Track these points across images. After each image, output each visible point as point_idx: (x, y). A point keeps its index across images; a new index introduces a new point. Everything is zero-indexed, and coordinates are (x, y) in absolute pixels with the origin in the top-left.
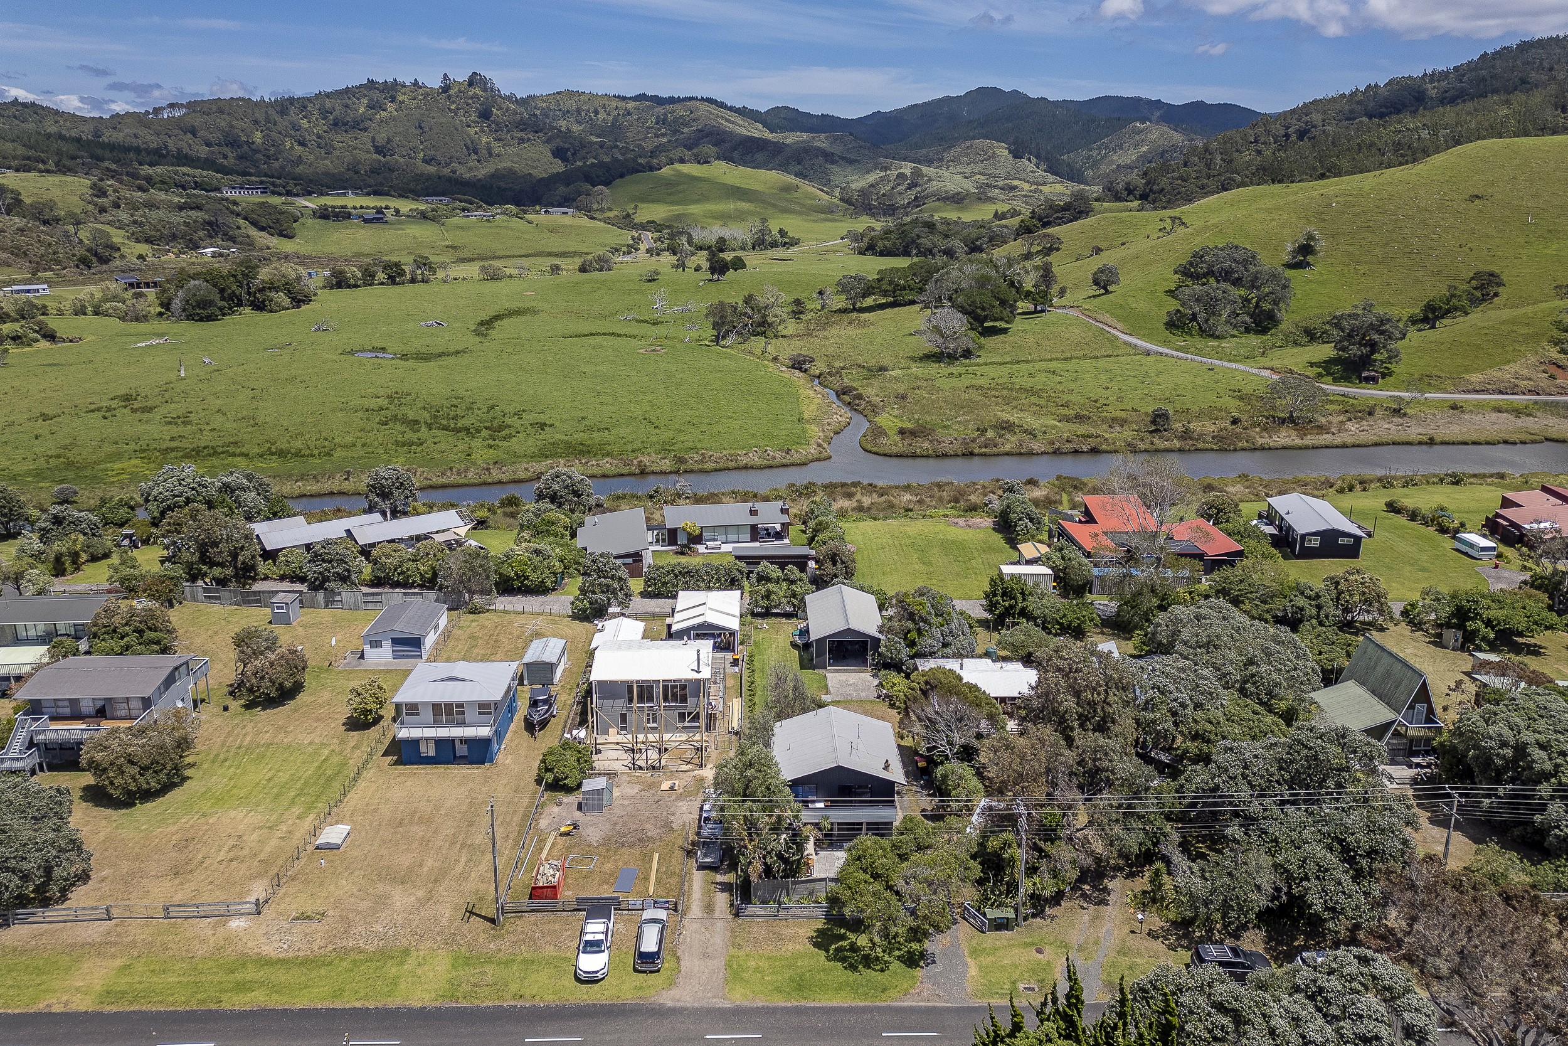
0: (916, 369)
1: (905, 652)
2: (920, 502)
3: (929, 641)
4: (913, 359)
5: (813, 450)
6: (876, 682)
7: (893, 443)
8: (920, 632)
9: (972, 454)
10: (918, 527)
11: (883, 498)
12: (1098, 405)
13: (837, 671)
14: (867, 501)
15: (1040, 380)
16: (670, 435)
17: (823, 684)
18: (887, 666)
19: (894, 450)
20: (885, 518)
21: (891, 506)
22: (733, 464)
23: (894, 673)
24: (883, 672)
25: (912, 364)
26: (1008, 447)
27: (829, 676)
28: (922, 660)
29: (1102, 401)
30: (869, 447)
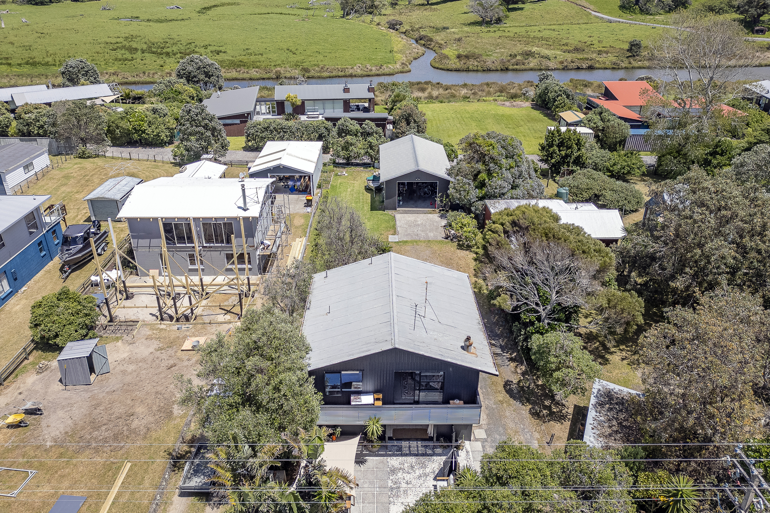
0: (466, 29)
1: (474, 193)
2: (474, 94)
3: (499, 182)
4: (464, 24)
5: (398, 66)
6: (444, 222)
7: (454, 63)
8: (489, 173)
9: (507, 69)
10: (474, 107)
11: (447, 91)
12: (586, 44)
13: (406, 212)
14: (435, 93)
15: (546, 34)
16: (303, 58)
17: (392, 224)
18: (455, 207)
19: (454, 66)
20: (449, 102)
21: (453, 96)
22: (343, 74)
23: (463, 214)
24: (451, 213)
25: (464, 27)
26: (532, 65)
27: (398, 216)
28: (492, 201)
29: (589, 43)
30: (437, 65)
